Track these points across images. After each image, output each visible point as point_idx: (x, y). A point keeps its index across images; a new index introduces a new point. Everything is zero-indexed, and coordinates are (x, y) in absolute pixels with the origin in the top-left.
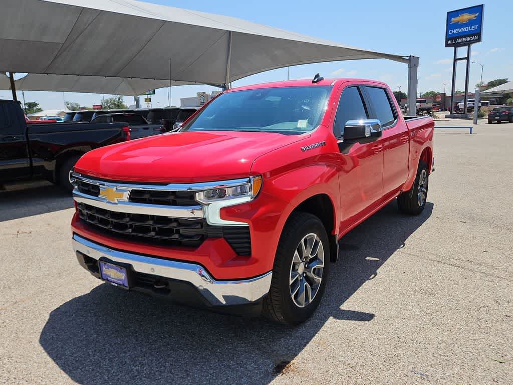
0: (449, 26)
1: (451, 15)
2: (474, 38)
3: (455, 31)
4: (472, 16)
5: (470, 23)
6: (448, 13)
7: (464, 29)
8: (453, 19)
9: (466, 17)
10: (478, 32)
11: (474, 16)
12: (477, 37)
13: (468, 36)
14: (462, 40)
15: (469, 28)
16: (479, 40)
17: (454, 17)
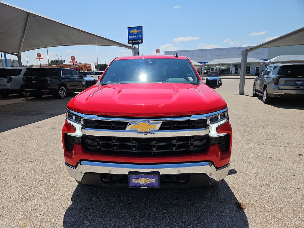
0: (129, 35)
1: (129, 29)
2: (140, 41)
3: (132, 37)
4: (138, 31)
5: (138, 34)
6: (128, 28)
7: (135, 37)
8: (130, 31)
9: (136, 31)
10: (141, 38)
11: (139, 31)
12: (141, 41)
13: (138, 40)
14: (135, 41)
15: (137, 37)
16: (142, 42)
17: (131, 30)
